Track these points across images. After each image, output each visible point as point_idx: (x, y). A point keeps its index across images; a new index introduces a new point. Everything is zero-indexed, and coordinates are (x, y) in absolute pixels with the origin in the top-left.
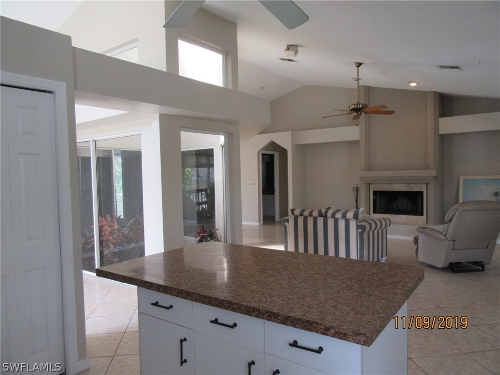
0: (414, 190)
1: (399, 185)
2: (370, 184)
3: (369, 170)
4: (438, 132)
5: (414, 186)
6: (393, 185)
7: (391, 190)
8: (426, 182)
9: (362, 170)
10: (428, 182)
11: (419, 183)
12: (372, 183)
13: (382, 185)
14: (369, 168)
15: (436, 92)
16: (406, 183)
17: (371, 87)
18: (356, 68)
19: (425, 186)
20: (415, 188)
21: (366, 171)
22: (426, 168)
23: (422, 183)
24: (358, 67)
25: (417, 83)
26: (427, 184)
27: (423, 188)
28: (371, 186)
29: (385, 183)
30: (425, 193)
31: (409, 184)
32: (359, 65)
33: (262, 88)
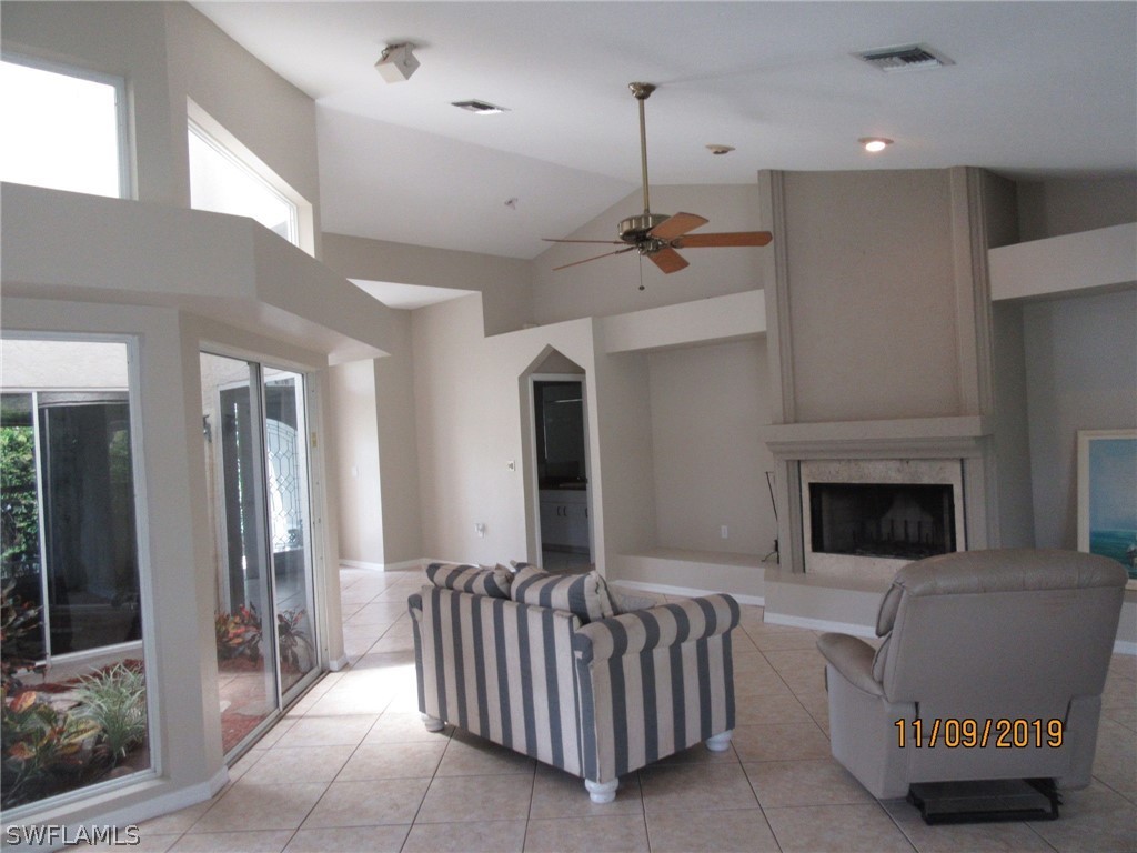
0: (926, 480)
1: (880, 466)
2: (799, 462)
3: (796, 422)
4: (988, 296)
5: (923, 467)
6: (862, 464)
7: (857, 482)
8: (959, 455)
9: (775, 423)
10: (964, 455)
11: (942, 460)
12: (805, 461)
13: (834, 467)
14: (794, 415)
15: (974, 168)
16: (901, 460)
17: (790, 173)
18: (637, 102)
19: (958, 467)
20: (928, 476)
21: (785, 423)
22: (958, 411)
23: (948, 459)
24: (642, 97)
25: (888, 142)
26: (962, 461)
27: (949, 475)
28: (804, 469)
29: (839, 460)
30: (957, 491)
31: (908, 461)
32: (644, 91)
33: (510, 202)
